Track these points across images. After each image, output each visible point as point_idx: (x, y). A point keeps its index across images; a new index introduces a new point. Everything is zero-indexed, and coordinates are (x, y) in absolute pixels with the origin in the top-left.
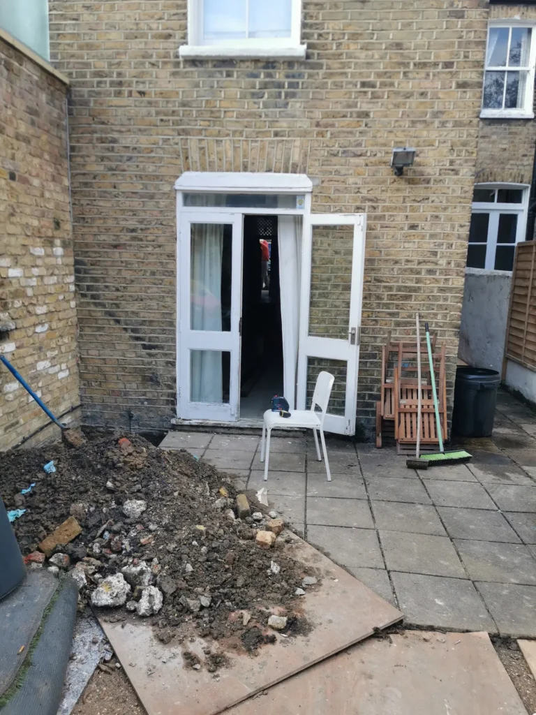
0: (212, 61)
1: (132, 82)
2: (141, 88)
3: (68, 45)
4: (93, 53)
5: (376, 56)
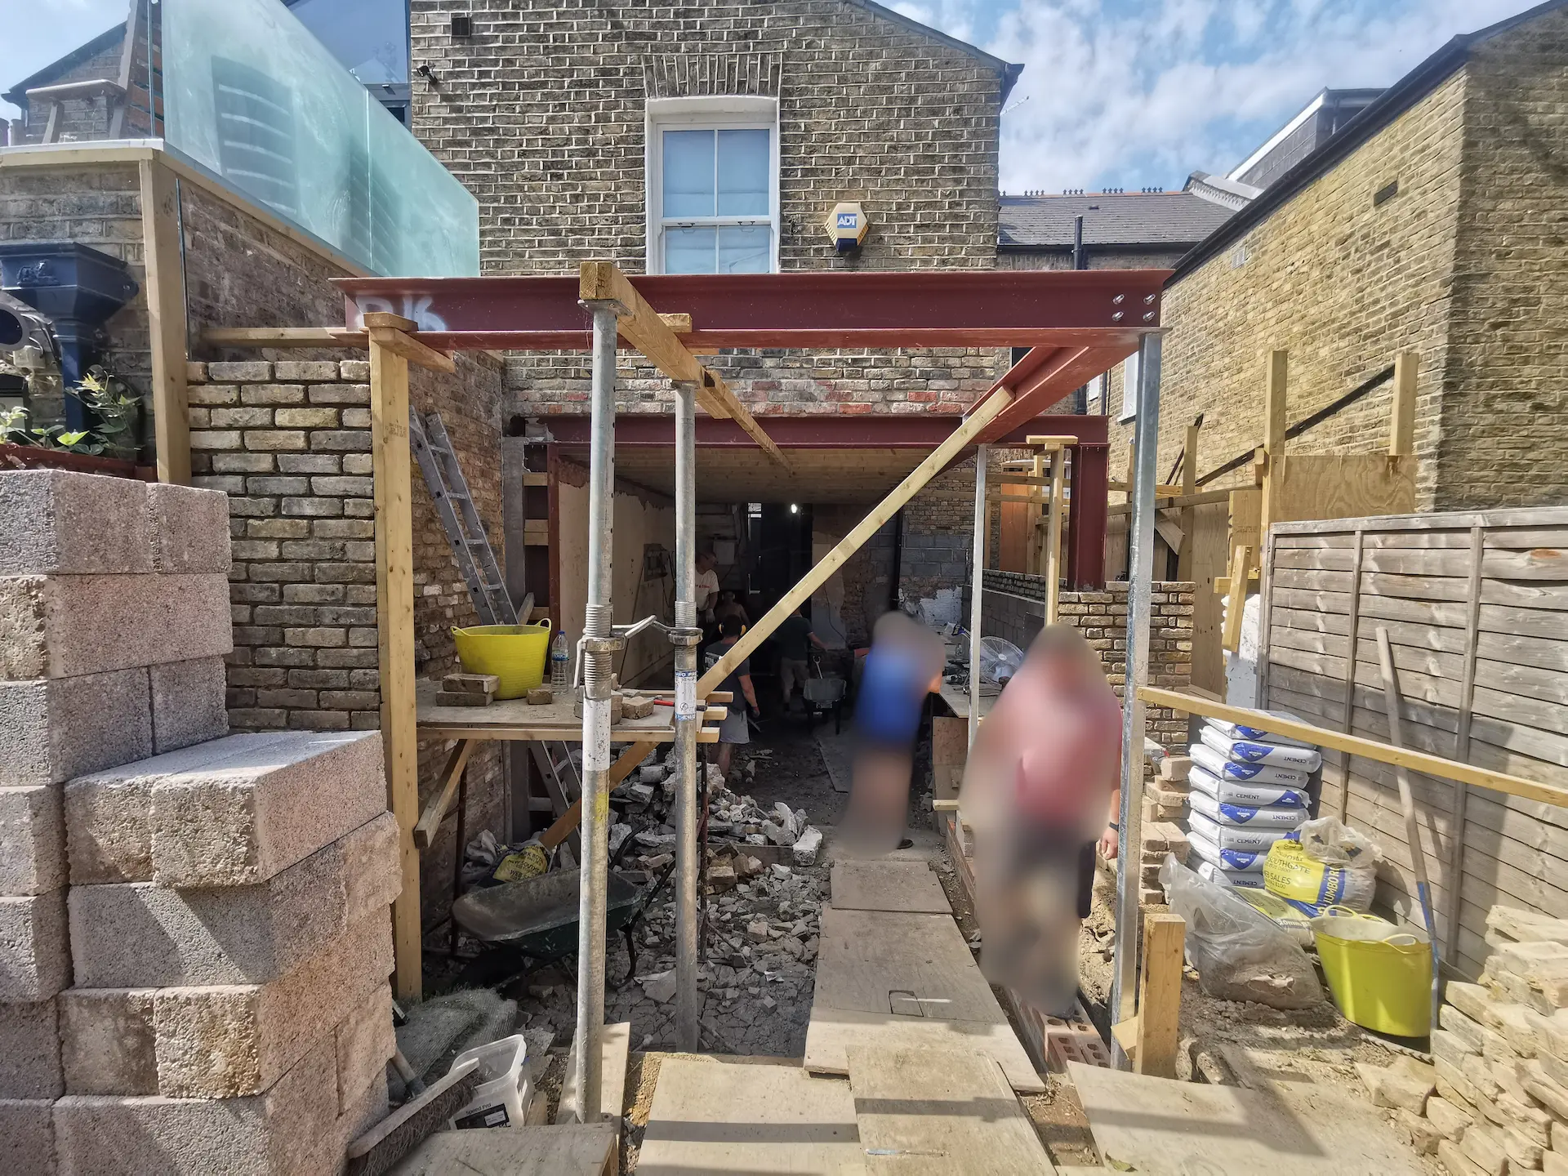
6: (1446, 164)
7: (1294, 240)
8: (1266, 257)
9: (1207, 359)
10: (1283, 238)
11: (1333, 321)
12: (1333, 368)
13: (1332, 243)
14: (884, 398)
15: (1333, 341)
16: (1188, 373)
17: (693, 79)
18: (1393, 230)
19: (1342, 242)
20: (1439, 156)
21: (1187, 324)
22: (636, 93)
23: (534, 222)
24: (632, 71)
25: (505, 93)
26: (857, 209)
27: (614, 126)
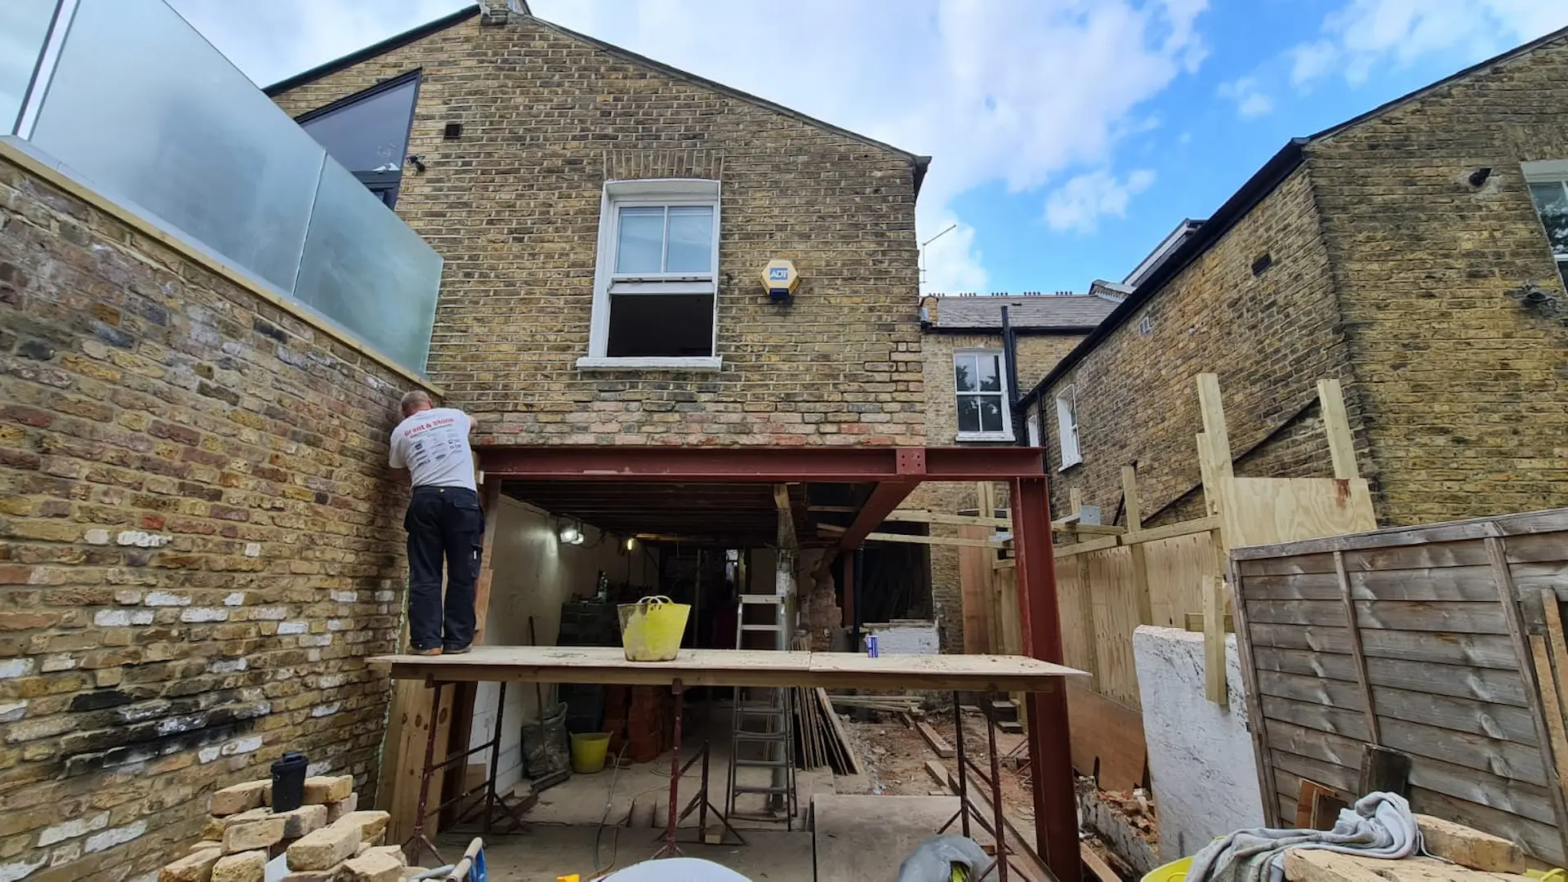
0: (614, 373)
1: (519, 394)
2: (529, 400)
3: (451, 356)
4: (479, 364)
5: (801, 368)
6: (1309, 237)
7: (1191, 307)
8: (1169, 323)
9: (1132, 412)
10: (1181, 306)
11: (1241, 370)
12: (1250, 412)
13: (1224, 306)
14: (818, 430)
15: (1245, 388)
16: (1117, 424)
17: (646, 167)
18: (1276, 292)
19: (1233, 304)
20: (1301, 232)
21: (1108, 384)
22: (597, 179)
23: (493, 275)
24: (594, 162)
25: (482, 178)
26: (788, 264)
27: (573, 202)
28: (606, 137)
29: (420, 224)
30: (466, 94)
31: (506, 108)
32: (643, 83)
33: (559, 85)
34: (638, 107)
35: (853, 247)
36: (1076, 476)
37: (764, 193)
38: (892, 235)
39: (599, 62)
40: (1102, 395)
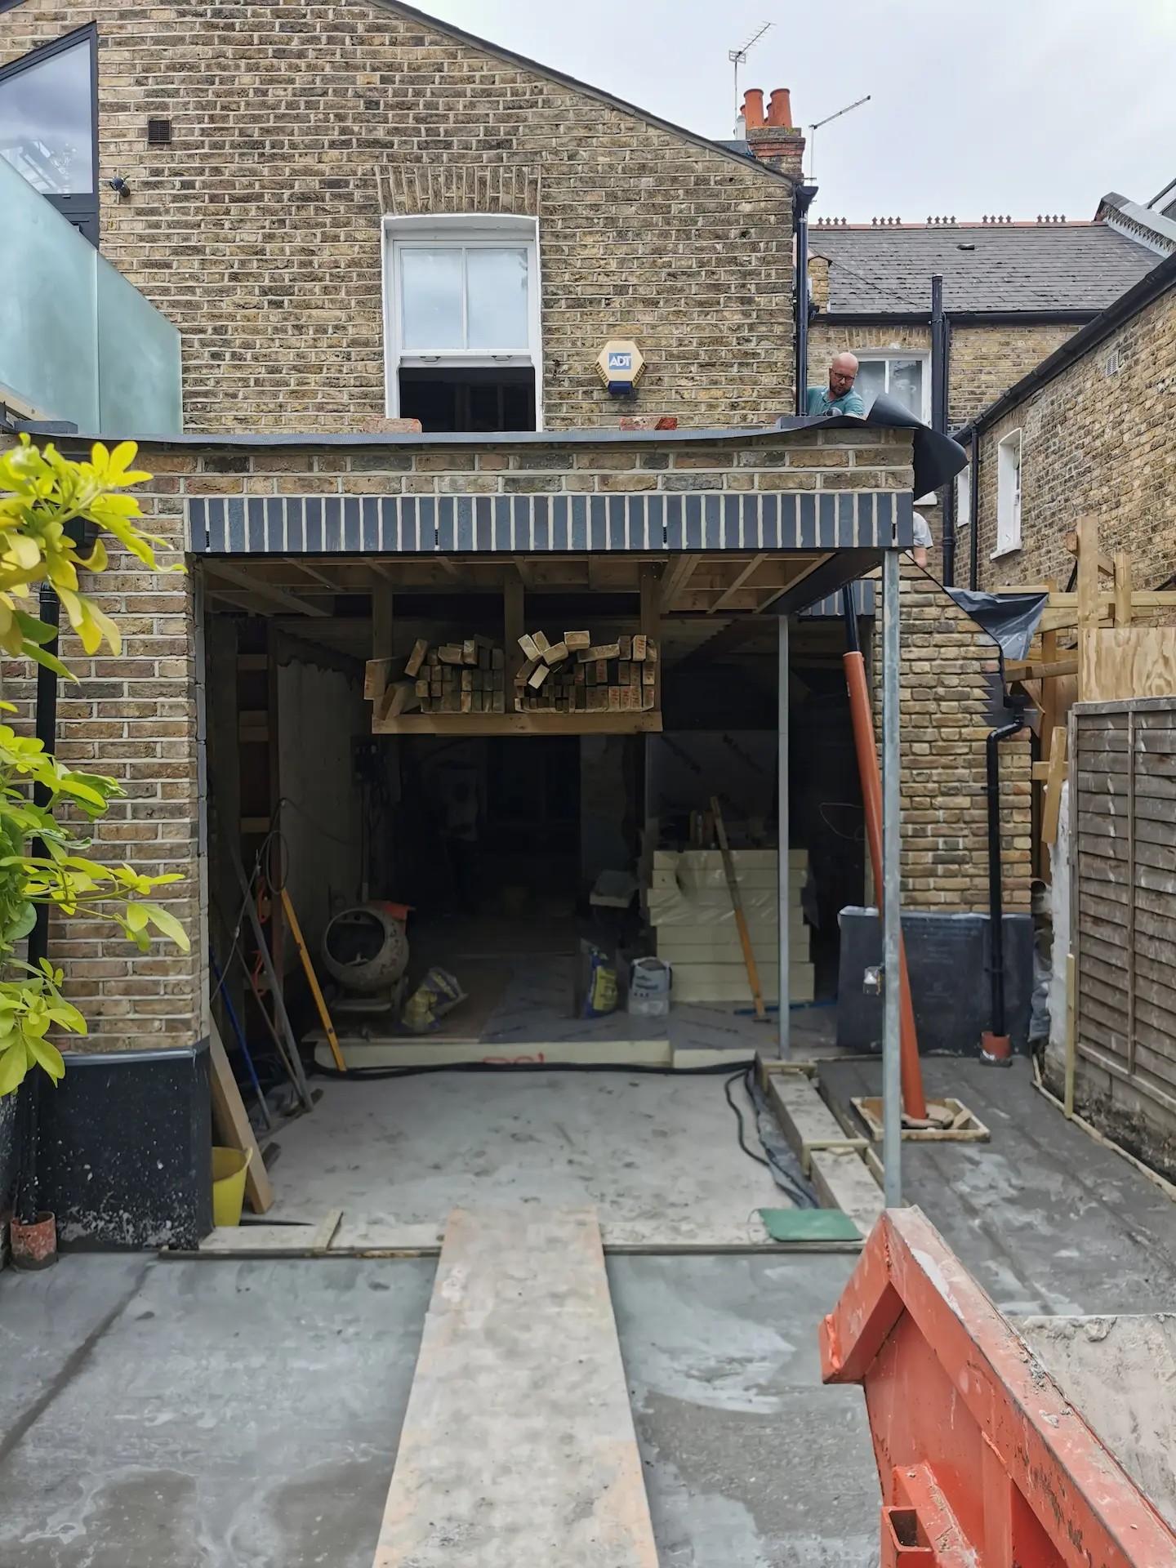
7: (1164, 353)
8: (1139, 368)
9: (1086, 486)
10: (1153, 347)
16: (1066, 500)
17: (437, 194)
21: (1064, 438)
22: (369, 209)
23: (249, 357)
24: (364, 184)
25: (212, 207)
26: (630, 346)
27: (343, 246)
28: (376, 143)
29: (139, 280)
30: (169, 68)
31: (229, 93)
32: (420, 51)
33: (301, 55)
34: (417, 93)
35: (712, 319)
36: (1011, 569)
37: (598, 237)
38: (761, 300)
39: (353, 15)
40: (1054, 453)
